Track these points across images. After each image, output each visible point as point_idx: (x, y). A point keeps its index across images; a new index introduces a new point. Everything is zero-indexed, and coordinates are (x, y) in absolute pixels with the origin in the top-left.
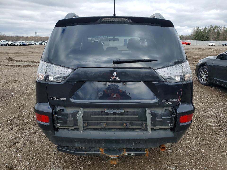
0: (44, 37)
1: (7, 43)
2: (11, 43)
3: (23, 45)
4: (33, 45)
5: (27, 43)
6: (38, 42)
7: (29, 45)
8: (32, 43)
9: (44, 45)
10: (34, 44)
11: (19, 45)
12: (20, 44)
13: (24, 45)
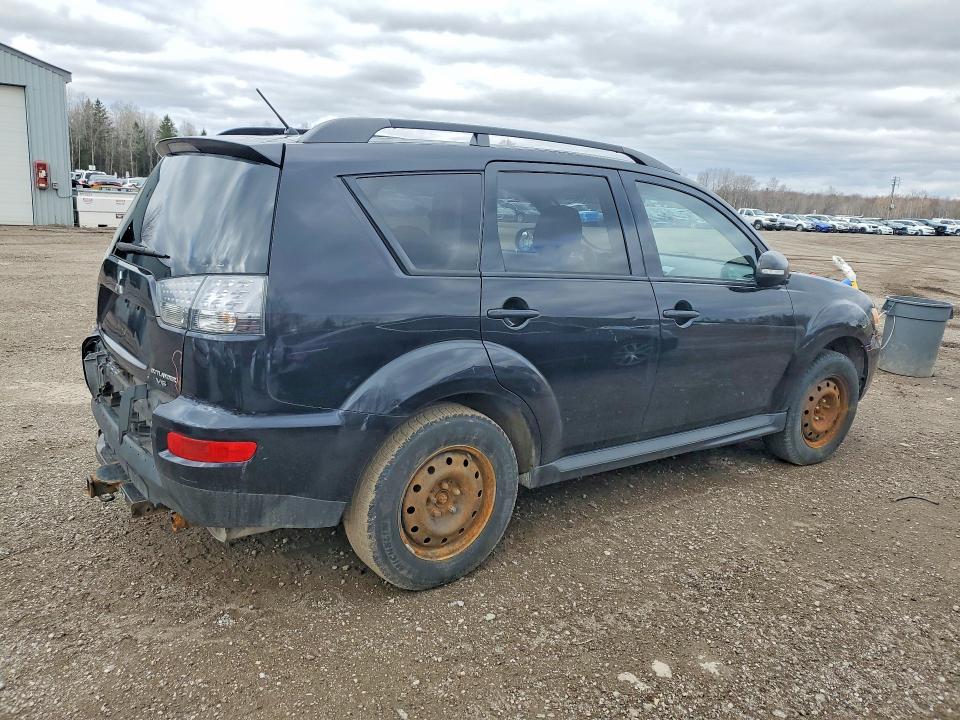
0: (952, 199)
1: (759, 218)
2: (772, 220)
3: (818, 229)
4: (863, 231)
5: (835, 223)
6: (891, 222)
7: (842, 231)
8: (860, 226)
9: (916, 234)
10: (868, 230)
11: (800, 228)
12: (805, 226)
13: (820, 231)
